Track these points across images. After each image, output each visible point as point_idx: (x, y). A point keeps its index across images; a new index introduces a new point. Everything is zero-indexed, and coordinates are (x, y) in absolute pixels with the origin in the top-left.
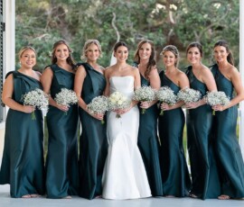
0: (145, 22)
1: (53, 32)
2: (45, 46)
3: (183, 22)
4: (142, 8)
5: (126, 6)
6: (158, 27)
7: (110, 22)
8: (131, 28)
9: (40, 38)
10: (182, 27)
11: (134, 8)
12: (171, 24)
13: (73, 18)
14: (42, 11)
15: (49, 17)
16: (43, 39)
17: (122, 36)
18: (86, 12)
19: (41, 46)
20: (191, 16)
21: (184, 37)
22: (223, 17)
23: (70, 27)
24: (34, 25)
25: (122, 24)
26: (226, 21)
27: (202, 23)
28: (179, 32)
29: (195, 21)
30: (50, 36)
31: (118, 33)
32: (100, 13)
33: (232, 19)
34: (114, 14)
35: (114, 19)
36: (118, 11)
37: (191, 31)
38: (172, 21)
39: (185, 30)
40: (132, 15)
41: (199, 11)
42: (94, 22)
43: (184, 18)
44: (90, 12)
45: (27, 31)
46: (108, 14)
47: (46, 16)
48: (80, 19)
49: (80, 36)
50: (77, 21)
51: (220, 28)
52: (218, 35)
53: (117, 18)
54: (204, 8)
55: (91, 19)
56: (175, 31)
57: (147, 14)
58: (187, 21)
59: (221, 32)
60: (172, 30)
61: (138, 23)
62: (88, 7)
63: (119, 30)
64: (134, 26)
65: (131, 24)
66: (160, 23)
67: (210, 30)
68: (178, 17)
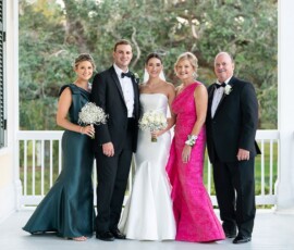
0: (167, 37)
1: (70, 48)
2: (62, 62)
3: (207, 36)
4: (163, 22)
5: (146, 19)
6: (180, 42)
7: (130, 37)
8: (153, 43)
9: (56, 55)
10: (205, 42)
11: (155, 22)
12: (194, 38)
13: (92, 33)
14: (59, 27)
15: (67, 33)
16: (60, 55)
17: (143, 52)
18: (105, 27)
19: (57, 62)
20: (215, 30)
21: (208, 52)
22: (249, 31)
23: (89, 43)
24: (50, 41)
25: (143, 38)
26: (252, 35)
27: (227, 37)
28: (202, 48)
29: (219, 36)
30: (67, 52)
31: (138, 49)
32: (120, 28)
33: (258, 33)
34: (134, 29)
35: (134, 34)
36: (139, 26)
37: (215, 46)
38: (195, 35)
39: (208, 45)
40: (153, 30)
41: (224, 25)
42: (113, 38)
43: (207, 32)
44: (109, 27)
45: (43, 47)
46: (128, 29)
47: (64, 32)
48: (98, 34)
49: (99, 52)
50: (96, 36)
51: (245, 43)
52: (243, 50)
53: (137, 33)
54: (228, 21)
55: (110, 34)
56: (198, 46)
57: (168, 28)
58: (211, 35)
59: (246, 47)
60: (195, 45)
61: (159, 38)
62: (107, 22)
63: (140, 45)
64: (156, 41)
65: (153, 39)
66: (183, 38)
67: (234, 46)
68: (201, 31)
